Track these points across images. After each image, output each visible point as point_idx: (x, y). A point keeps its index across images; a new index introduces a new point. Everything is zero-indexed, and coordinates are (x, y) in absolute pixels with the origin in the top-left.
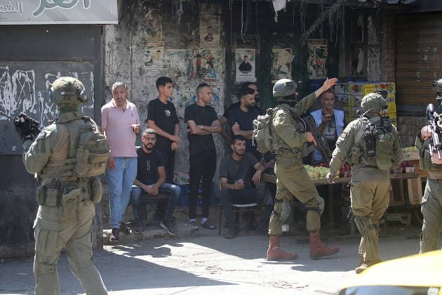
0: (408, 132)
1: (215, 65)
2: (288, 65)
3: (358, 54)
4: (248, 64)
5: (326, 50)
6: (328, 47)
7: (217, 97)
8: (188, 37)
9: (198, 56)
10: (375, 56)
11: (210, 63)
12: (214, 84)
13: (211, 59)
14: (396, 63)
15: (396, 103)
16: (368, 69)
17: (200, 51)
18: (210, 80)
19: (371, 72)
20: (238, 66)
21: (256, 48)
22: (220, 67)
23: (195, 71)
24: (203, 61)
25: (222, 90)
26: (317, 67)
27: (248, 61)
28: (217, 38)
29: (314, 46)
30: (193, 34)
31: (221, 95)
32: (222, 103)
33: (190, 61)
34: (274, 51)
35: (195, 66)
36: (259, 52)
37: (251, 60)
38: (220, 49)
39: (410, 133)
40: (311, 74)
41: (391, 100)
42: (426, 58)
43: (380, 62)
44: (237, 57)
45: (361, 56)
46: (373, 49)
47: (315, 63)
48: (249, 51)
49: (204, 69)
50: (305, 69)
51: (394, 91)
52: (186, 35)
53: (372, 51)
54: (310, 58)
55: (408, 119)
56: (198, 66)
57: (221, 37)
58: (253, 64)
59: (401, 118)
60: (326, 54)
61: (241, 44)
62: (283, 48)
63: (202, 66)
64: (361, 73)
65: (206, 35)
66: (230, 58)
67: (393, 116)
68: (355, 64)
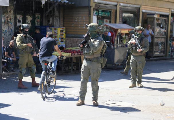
0: (69, 43)
1: (12, 20)
2: (30, 21)
3: (50, 19)
4: (20, 20)
5: (40, 17)
6: (41, 16)
7: (12, 30)
8: (4, 11)
9: (7, 17)
10: (57, 19)
11: (10, 20)
12: (11, 26)
13: (11, 18)
14: (64, 21)
15: (66, 34)
16: (54, 23)
17: (8, 15)
18: (10, 25)
19: (55, 24)
20: (17, 21)
21: (22, 15)
22: (13, 21)
23: (6, 22)
24: (9, 19)
25: (13, 28)
26: (37, 22)
27: (20, 19)
28: (12, 11)
29: (37, 16)
30: (6, 10)
31: (13, 30)
32: (13, 32)
33: (5, 18)
34: (27, 16)
35: (6, 20)
36: (23, 17)
37: (21, 19)
38: (13, 15)
39: (70, 43)
40: (36, 24)
41: (64, 33)
42: (76, 20)
43: (59, 21)
44: (17, 18)
45: (51, 19)
46: (57, 17)
47: (37, 21)
48: (20, 16)
49: (9, 21)
50: (35, 22)
51: (65, 30)
52: (4, 10)
53: (56, 18)
54: (36, 19)
55: (69, 39)
56: (7, 21)
57: (13, 11)
58: (21, 20)
59: (67, 38)
60: (40, 18)
61: (19, 14)
62: (29, 16)
63: (8, 20)
64: (51, 24)
65: (9, 11)
66: (15, 18)
67: (65, 38)
68: (49, 21)
